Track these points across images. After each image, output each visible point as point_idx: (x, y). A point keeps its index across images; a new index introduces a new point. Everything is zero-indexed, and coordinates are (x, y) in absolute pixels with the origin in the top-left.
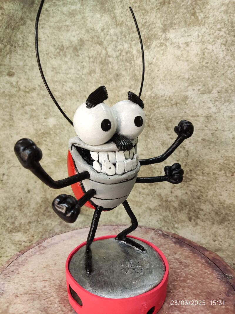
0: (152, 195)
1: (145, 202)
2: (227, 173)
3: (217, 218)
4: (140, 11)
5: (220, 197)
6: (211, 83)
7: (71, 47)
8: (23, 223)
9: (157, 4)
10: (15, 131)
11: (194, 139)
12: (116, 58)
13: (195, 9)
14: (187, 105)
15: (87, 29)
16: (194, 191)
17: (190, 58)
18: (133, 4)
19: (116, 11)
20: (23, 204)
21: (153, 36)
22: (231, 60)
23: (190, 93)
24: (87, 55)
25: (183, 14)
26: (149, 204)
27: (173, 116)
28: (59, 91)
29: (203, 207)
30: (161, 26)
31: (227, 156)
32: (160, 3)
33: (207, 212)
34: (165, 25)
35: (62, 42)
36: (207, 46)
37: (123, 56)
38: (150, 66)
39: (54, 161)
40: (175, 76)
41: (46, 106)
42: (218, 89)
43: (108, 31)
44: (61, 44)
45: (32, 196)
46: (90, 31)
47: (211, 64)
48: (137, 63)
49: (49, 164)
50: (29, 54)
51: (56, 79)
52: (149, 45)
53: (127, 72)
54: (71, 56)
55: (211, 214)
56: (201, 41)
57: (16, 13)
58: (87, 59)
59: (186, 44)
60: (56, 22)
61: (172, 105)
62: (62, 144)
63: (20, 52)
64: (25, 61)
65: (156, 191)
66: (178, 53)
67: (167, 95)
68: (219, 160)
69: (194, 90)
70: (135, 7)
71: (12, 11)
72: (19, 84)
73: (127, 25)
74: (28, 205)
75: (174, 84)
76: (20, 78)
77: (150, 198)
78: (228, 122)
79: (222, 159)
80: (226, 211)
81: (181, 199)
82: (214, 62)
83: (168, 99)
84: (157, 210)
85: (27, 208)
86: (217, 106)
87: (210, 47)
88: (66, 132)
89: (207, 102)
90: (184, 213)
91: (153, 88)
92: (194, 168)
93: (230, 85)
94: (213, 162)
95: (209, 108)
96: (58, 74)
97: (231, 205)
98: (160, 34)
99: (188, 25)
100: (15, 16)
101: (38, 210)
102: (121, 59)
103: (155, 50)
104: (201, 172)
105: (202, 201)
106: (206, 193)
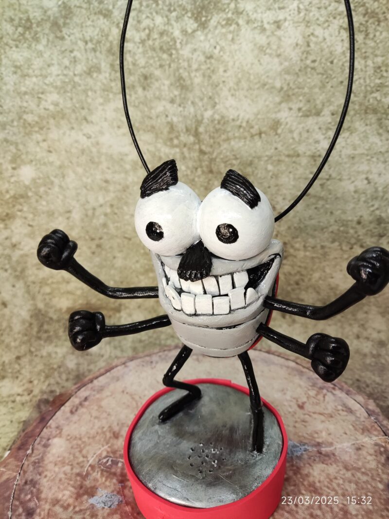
2: (344, 244)
6: (320, 98)
7: (46, 20)
8: (7, 362)
11: (290, 193)
12: (140, 43)
14: (279, 137)
16: (290, 274)
17: (284, 52)
23: (284, 115)
24: (81, 36)
27: (254, 155)
28: (32, 112)
31: (344, 220)
35: (27, 12)
36: (314, 30)
37: (154, 40)
38: (208, 61)
40: (256, 84)
41: (11, 144)
42: (332, 108)
44: (24, 17)
45: (11, 312)
47: (320, 63)
48: (183, 55)
51: (23, 89)
52: (205, 21)
53: (165, 71)
54: (48, 40)
56: (304, 19)
58: (81, 44)
59: (276, 24)
61: (252, 136)
62: (53, 213)
66: (262, 40)
67: (243, 119)
68: (331, 226)
69: (290, 109)
74: (8, 330)
75: (256, 97)
78: (348, 165)
79: (336, 224)
82: (326, 60)
83: (244, 124)
85: (8, 335)
87: (319, 31)
88: (57, 189)
89: (314, 130)
91: (216, 103)
94: (322, 229)
95: (317, 142)
96: (27, 78)
101: (28, 333)
102: (150, 46)
103: (217, 32)
105: (303, 288)
106: (309, 277)
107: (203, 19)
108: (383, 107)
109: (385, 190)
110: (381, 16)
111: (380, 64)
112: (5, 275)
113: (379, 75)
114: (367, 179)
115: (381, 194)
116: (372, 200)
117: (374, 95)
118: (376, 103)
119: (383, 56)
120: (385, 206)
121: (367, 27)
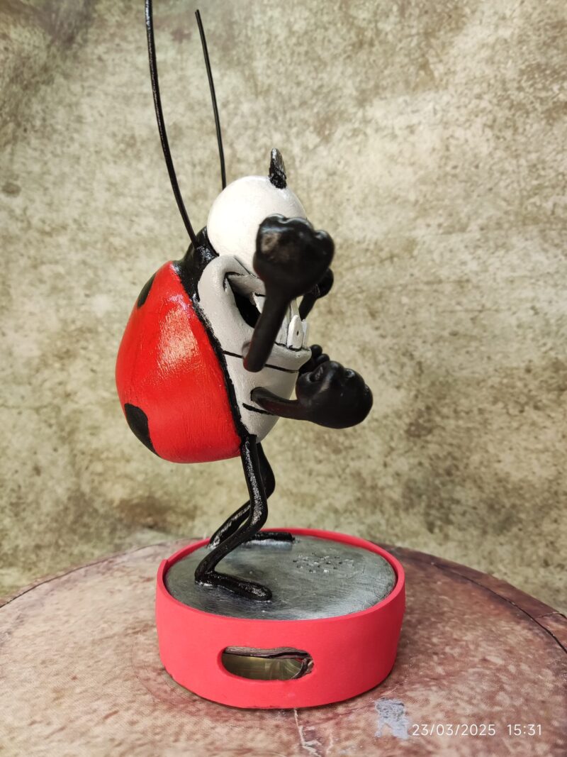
0: (340, 477)
1: (322, 495)
2: (511, 406)
3: (493, 520)
4: (310, 62)
5: (496, 465)
6: (465, 210)
7: (153, 140)
8: (21, 547)
9: (345, 47)
10: (11, 323)
11: (433, 333)
13: (427, 56)
14: (416, 260)
15: (190, 104)
16: (438, 457)
17: (419, 159)
18: (295, 48)
19: (255, 64)
20: (22, 501)
21: (337, 115)
22: (506, 158)
23: (420, 233)
25: (402, 67)
26: (333, 498)
27: (384, 285)
28: (120, 235)
29: (459, 494)
30: (355, 93)
31: (507, 368)
32: (353, 45)
33: (468, 506)
34: (363, 92)
35: (132, 129)
36: (453, 131)
38: (331, 178)
39: (104, 398)
40: (386, 198)
41: (90, 268)
42: (480, 221)
43: (236, 108)
44: (128, 133)
45: (44, 484)
46: (197, 107)
47: (463, 169)
49: (89, 407)
50: (55, 148)
51: (115, 208)
52: (329, 135)
54: (152, 160)
55: (479, 511)
56: (441, 121)
57: (36, 52)
59: (409, 130)
60: (121, 86)
61: (382, 261)
63: (34, 142)
64: (46, 163)
65: (348, 466)
66: (393, 148)
67: (370, 240)
68: (489, 377)
69: (428, 226)
70: (299, 54)
71: (26, 47)
72: (29, 213)
73: (281, 94)
74: (34, 506)
75: (386, 213)
76: (32, 201)
77: (333, 483)
78: (505, 292)
79: (497, 374)
80: (512, 500)
81: (410, 480)
82: (471, 164)
83: (372, 247)
84: (351, 512)
85: (33, 513)
86: (479, 258)
87: (460, 133)
89: (458, 250)
90: (415, 514)
91: (338, 225)
92: (435, 401)
93: (506, 213)
94: (478, 384)
95: (464, 263)
96: (121, 198)
97: (522, 484)
98: (352, 110)
99: (412, 88)
100: (32, 60)
101: (60, 519)
103: (342, 145)
104: (452, 409)
105: (457, 480)
106: (465, 461)
107: (327, 132)
108: (545, 214)
109: (560, 322)
110: (529, 107)
111: (535, 162)
112: (48, 431)
113: (536, 175)
114: (533, 308)
115: (555, 328)
116: (543, 337)
117: (532, 200)
118: (535, 209)
119: (537, 152)
120: (561, 344)
121: (515, 122)
